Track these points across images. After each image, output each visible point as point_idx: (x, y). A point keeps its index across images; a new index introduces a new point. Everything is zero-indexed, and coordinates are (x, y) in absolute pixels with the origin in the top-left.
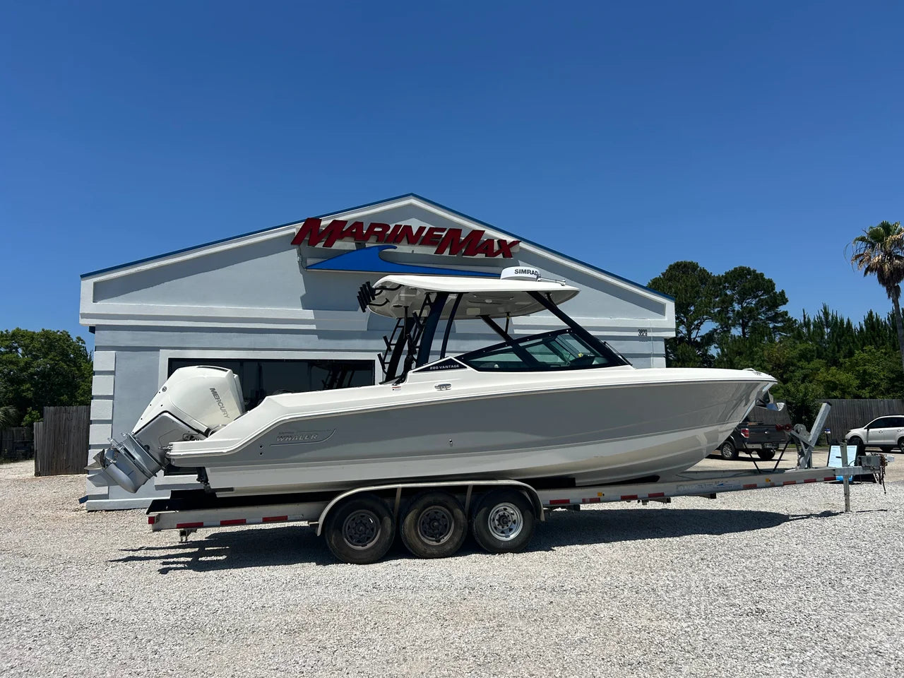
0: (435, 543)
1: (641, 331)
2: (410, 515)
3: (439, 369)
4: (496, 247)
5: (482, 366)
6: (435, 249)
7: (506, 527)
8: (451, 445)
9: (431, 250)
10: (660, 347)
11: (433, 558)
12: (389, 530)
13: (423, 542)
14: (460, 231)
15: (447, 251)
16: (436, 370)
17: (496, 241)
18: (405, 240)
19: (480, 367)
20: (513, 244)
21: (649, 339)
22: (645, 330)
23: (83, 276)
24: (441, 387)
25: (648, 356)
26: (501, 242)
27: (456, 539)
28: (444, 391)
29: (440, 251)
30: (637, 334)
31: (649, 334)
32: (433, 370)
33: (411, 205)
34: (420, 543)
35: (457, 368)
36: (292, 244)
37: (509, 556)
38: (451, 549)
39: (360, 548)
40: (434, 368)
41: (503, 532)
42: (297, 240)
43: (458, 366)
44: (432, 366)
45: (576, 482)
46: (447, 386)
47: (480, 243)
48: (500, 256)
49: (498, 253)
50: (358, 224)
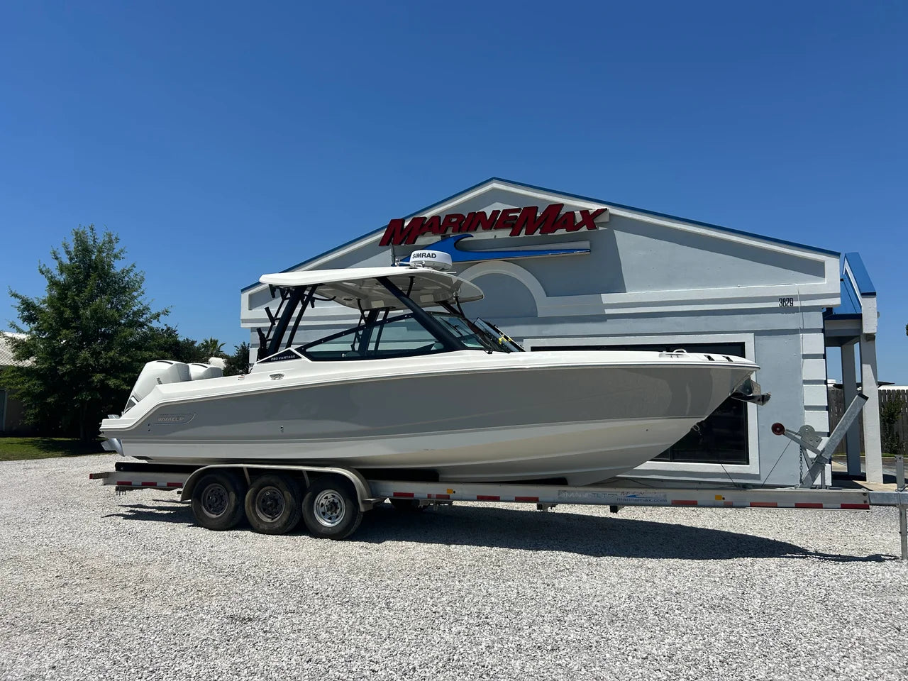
0: (269, 520)
1: (783, 300)
2: (249, 492)
3: (278, 360)
4: (579, 218)
5: (315, 356)
6: (509, 231)
7: (334, 514)
8: (282, 431)
9: (504, 234)
10: (817, 320)
11: (264, 534)
12: (233, 504)
13: (258, 518)
14: (536, 209)
15: (524, 230)
16: (276, 360)
17: (577, 213)
18: (480, 227)
19: (315, 357)
20: (599, 212)
21: (795, 310)
22: (791, 299)
23: (243, 290)
24: (275, 376)
25: (796, 332)
26: (585, 213)
27: (284, 519)
28: (277, 381)
29: (515, 233)
30: (777, 304)
31: (796, 304)
32: (273, 361)
33: (494, 190)
34: (255, 518)
35: (293, 359)
36: (379, 245)
37: (327, 542)
38: (279, 527)
39: (214, 516)
40: (274, 359)
41: (330, 519)
42: (384, 242)
43: (294, 356)
44: (273, 357)
45: (441, 476)
46: (280, 376)
47: (560, 217)
48: (584, 229)
49: (581, 225)
50: (436, 218)
